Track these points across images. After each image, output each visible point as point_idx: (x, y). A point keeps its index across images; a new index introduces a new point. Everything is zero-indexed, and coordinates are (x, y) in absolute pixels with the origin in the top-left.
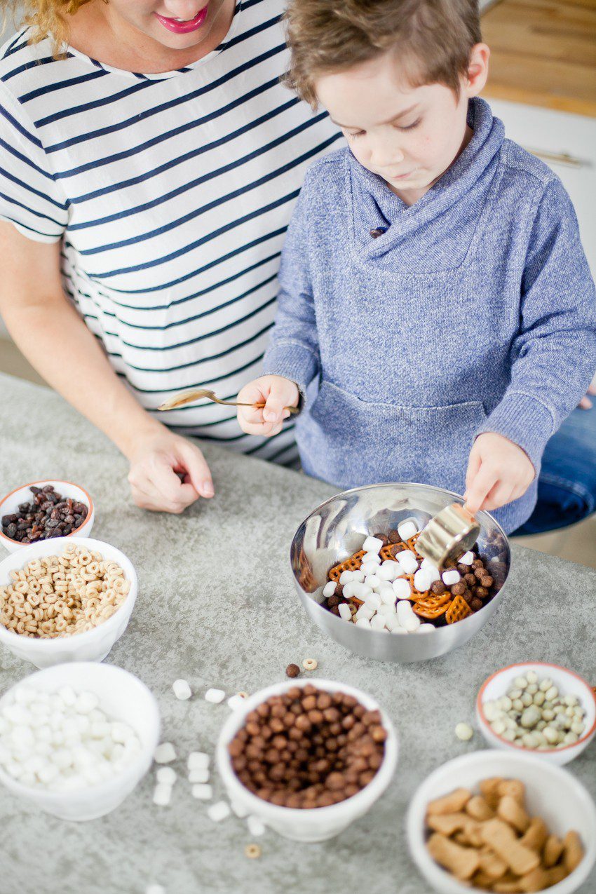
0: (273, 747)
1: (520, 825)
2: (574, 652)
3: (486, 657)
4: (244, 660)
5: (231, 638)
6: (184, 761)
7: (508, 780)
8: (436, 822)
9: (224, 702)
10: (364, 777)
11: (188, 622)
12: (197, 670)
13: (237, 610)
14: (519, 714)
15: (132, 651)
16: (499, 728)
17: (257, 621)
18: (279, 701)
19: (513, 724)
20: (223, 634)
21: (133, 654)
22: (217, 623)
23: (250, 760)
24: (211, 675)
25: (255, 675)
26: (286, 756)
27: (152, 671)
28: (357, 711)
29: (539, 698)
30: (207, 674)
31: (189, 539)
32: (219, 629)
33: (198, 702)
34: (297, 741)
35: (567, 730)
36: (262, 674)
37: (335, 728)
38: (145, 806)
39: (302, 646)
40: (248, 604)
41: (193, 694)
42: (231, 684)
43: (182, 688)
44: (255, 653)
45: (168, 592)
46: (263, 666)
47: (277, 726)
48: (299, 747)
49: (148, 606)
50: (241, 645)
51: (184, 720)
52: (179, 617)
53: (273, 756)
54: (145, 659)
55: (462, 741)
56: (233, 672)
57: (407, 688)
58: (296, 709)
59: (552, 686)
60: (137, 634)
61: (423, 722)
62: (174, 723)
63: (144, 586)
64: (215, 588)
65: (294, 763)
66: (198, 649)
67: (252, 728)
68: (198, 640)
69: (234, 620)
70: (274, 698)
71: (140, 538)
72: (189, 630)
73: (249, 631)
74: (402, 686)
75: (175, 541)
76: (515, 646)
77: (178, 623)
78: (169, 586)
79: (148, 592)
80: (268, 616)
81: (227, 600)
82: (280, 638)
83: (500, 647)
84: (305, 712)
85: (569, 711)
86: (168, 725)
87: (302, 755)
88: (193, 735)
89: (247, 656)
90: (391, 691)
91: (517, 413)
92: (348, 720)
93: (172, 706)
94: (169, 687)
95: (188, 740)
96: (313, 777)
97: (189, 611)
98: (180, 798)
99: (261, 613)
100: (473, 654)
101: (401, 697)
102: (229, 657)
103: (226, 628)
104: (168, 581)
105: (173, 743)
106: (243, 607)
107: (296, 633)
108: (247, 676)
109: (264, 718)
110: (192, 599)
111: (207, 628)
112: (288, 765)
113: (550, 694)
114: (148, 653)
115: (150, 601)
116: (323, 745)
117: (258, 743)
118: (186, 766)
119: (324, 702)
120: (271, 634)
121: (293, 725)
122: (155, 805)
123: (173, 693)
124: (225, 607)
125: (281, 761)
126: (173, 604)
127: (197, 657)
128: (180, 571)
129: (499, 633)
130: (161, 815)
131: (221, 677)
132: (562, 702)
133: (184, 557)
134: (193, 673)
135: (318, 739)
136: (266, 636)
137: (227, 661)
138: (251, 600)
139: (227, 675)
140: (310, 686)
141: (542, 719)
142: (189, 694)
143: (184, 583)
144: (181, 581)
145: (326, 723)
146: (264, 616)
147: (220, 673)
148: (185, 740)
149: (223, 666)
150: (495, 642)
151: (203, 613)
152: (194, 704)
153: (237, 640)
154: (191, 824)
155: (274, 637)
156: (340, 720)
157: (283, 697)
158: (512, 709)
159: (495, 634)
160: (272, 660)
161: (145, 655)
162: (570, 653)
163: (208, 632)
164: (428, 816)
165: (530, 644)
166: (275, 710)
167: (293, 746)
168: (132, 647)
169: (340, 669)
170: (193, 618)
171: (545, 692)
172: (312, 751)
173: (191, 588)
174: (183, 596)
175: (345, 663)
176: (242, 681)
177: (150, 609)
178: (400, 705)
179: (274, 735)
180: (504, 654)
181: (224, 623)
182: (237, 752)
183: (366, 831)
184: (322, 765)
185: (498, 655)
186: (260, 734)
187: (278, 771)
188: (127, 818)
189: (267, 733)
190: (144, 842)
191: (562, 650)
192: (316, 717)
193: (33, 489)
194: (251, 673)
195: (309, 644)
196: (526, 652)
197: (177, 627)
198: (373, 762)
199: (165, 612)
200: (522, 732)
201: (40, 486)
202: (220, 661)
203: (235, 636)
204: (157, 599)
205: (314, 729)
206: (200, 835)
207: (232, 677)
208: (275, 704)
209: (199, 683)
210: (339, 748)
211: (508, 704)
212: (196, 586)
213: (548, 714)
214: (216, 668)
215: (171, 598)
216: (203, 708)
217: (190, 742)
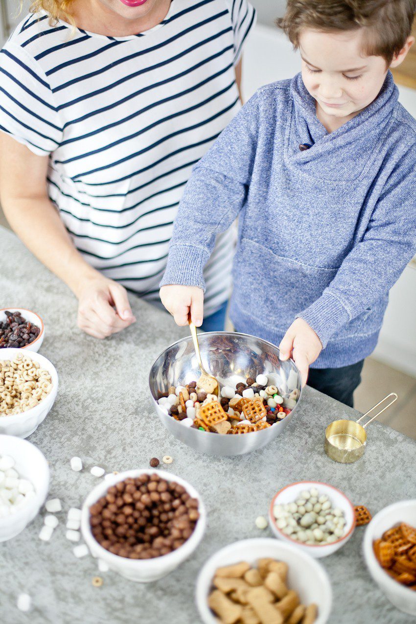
0: (123, 513)
2: (353, 479)
3: (290, 473)
4: (124, 450)
5: (119, 433)
6: (66, 513)
7: (277, 561)
8: (219, 583)
9: (102, 477)
10: (176, 544)
11: (92, 419)
12: (90, 452)
13: (127, 415)
14: (301, 516)
15: (50, 432)
16: (282, 524)
17: (139, 425)
18: (132, 482)
19: (294, 523)
20: (114, 430)
21: (50, 435)
22: (112, 422)
23: (104, 519)
24: (99, 457)
25: (129, 462)
26: (131, 520)
27: (60, 448)
28: (184, 497)
29: (318, 507)
30: (96, 456)
31: (107, 361)
32: (112, 427)
33: (86, 474)
34: (140, 511)
35: (331, 533)
36: (133, 461)
37: (167, 506)
38: (33, 539)
39: (165, 446)
40: (136, 412)
41: (83, 467)
42: (111, 465)
43: (76, 463)
44: (132, 446)
45: (84, 396)
46: (136, 456)
47: (128, 499)
48: (141, 516)
49: (68, 403)
50: (124, 439)
51: (73, 485)
52: (87, 414)
53: (120, 519)
54: (58, 440)
55: (259, 529)
56: (114, 457)
57: (230, 486)
58: (143, 489)
59: (328, 500)
60: (57, 421)
61: (235, 511)
62: (66, 486)
63: (69, 389)
64: (116, 397)
65: (135, 526)
66: (95, 438)
67: (110, 498)
68: (96, 431)
69: (124, 421)
70: (130, 479)
71: (74, 356)
72: (92, 424)
73: (132, 431)
74: (227, 485)
75: (97, 362)
76: (313, 468)
77: (86, 418)
78: (86, 392)
79: (71, 394)
80: (147, 422)
81: (123, 408)
82: (152, 439)
83: (301, 468)
84: (148, 492)
85: (335, 520)
86: (62, 487)
87: (142, 521)
88: (77, 497)
89: (127, 448)
90: (219, 487)
91: (322, 307)
92: (176, 502)
93: (67, 474)
94: (69, 461)
95: (73, 499)
96: (146, 537)
97: (95, 411)
98: (58, 537)
99: (143, 419)
100: (282, 470)
101: (224, 492)
102: (114, 447)
104: (86, 388)
105: (62, 500)
106: (132, 414)
107: (163, 436)
108: (123, 462)
109: (119, 492)
110: (99, 403)
111: (104, 424)
112: (130, 527)
113: (325, 506)
114: (60, 435)
115: (71, 400)
116: (159, 517)
117: (112, 508)
118: (67, 516)
119: (162, 487)
120: (147, 435)
121: (139, 500)
122: (40, 540)
123: (70, 465)
124: (120, 411)
125: (126, 523)
126: (85, 404)
127: (92, 443)
128: (96, 382)
129: (303, 458)
130: (42, 547)
131: (106, 459)
132: (332, 512)
133: (101, 374)
134: (87, 454)
135: (155, 512)
136: (143, 436)
137: (112, 449)
138: (139, 409)
139: (110, 458)
140: (155, 475)
141: (316, 522)
142: (81, 468)
143: (97, 391)
144: (95, 389)
145: (162, 502)
146: (144, 423)
147: (105, 456)
148: (71, 499)
149: (109, 452)
150: (299, 464)
151: (104, 414)
152: (83, 475)
153: (122, 435)
154: (61, 557)
155: (148, 437)
156: (171, 501)
157: (135, 480)
158: (297, 512)
159: (301, 458)
160: (143, 453)
161: (58, 436)
162: (349, 479)
163: (104, 427)
164: (215, 577)
165: (323, 469)
166: (128, 487)
167: (137, 514)
168: (51, 430)
169: (188, 466)
170: (97, 416)
171: (322, 504)
172: (150, 520)
173: (100, 395)
174: (93, 400)
175: (193, 462)
176: (119, 464)
177: (69, 406)
178: (222, 497)
179: (125, 504)
180: (303, 473)
181: (117, 423)
182: (95, 513)
183: (178, 580)
184: (153, 530)
185: (299, 473)
186: (115, 503)
187: (121, 530)
188: (19, 545)
189: (120, 502)
190: (26, 564)
191: (345, 476)
192: (155, 496)
193: (7, 313)
194: (126, 460)
195: (171, 446)
196: (319, 474)
197: (84, 420)
198: (185, 534)
199: (78, 409)
200: (298, 529)
201: (12, 311)
202: (107, 448)
203: (122, 433)
204: (75, 400)
205: (154, 505)
206: (65, 565)
207: (113, 460)
208: (129, 484)
209: (90, 461)
210: (169, 520)
211: (294, 508)
212: (104, 394)
213: (321, 519)
214: (104, 453)
215: (85, 401)
216: (88, 479)
217: (73, 501)
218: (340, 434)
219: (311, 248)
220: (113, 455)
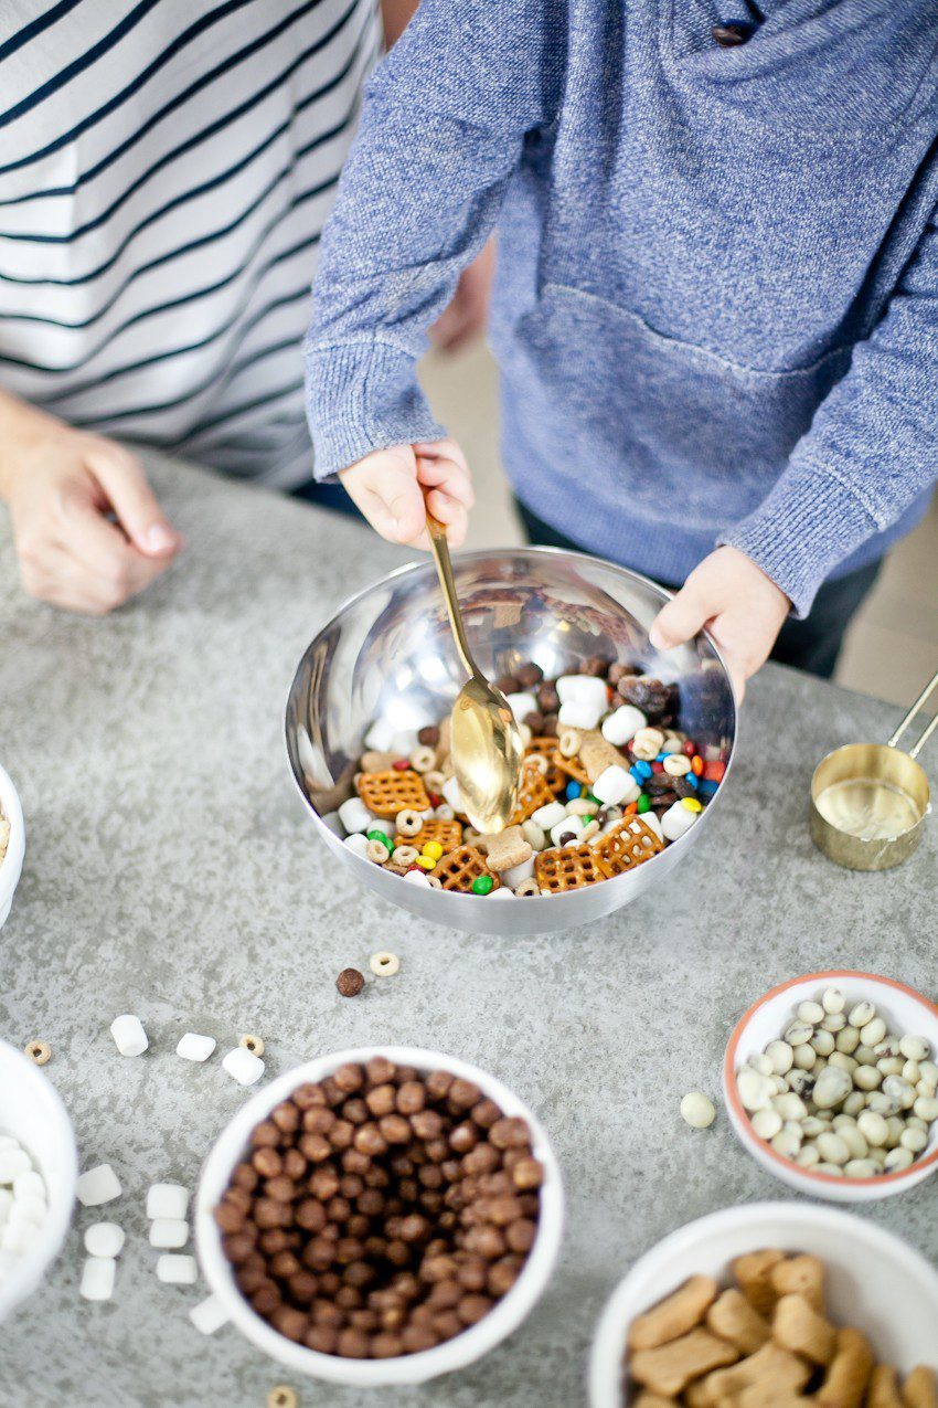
0: (312, 1196)
1: (817, 1352)
2: (913, 915)
3: (737, 933)
4: (253, 957)
5: (225, 907)
6: (140, 1197)
7: (791, 1256)
9: (214, 1057)
10: (497, 1275)
11: (138, 875)
12: (158, 985)
13: (234, 842)
14: (809, 1078)
15: (28, 945)
16: (768, 1125)
17: (276, 867)
18: (319, 1098)
19: (796, 1106)
20: (209, 900)
21: (32, 954)
22: (196, 874)
23: (263, 1231)
24: (187, 996)
25: (275, 994)
26: (339, 1210)
27: (70, 990)
28: (480, 1114)
29: (848, 1038)
30: (179, 993)
31: (136, 682)
32: (201, 890)
33: (164, 1060)
34: (360, 1176)
35: (906, 1114)
36: (288, 990)
37: (435, 1150)
38: (65, 1304)
39: (367, 919)
40: (258, 830)
41: (150, 1038)
42: (228, 1015)
43: (128, 1033)
44: (273, 942)
45: (96, 807)
46: (291, 971)
47: (317, 1149)
48: (365, 1186)
49: (58, 839)
50: (245, 923)
51: (136, 1104)
52: (120, 863)
53: (311, 1216)
54: (55, 964)
55: (694, 1130)
56: (231, 986)
57: (581, 1011)
58: (354, 1110)
59: (875, 1017)
60: (39, 905)
61: (614, 1088)
62: (117, 1110)
63: (48, 795)
64: (191, 792)
65: (356, 1223)
66: (161, 935)
67: (264, 1163)
68: (159, 914)
69: (232, 863)
70: (306, 1088)
71: (39, 683)
72: (141, 893)
73: (261, 890)
74: (570, 1008)
75: (107, 688)
76: (795, 904)
77: (119, 877)
78: (99, 792)
79: (58, 808)
80: (298, 855)
81: (216, 821)
82: (322, 906)
83: (764, 909)
84: (372, 1118)
85: (909, 1070)
86: (105, 1114)
87: (370, 1202)
88: (157, 1138)
89: (259, 950)
90: (550, 1020)
92: (462, 1134)
93: (111, 1071)
94: (105, 1027)
95: (146, 1149)
96: (396, 1251)
97: (140, 849)
98: (134, 1282)
99: (284, 848)
100: (711, 927)
101: (569, 1032)
102: (223, 953)
103: (214, 884)
104: (96, 781)
105: (116, 1156)
106: (248, 836)
107: (353, 891)
108: (259, 996)
109: (287, 1137)
110: (145, 820)
111: (176, 887)
112: (343, 1229)
113: (872, 1033)
114: (59, 949)
115: (62, 828)
116: (415, 1177)
117: (280, 1191)
118: (143, 1209)
119: (411, 1097)
120: (305, 896)
121: (352, 1145)
122: (84, 1302)
123: (112, 1041)
124: (211, 835)
125: (329, 1221)
126: (108, 832)
127: (158, 955)
128: (120, 756)
129: (762, 876)
130: (96, 1323)
131: (208, 999)
132: (895, 1051)
133: (127, 725)
134: (152, 993)
135: (403, 1166)
136: (296, 901)
137: (218, 963)
138: (263, 818)
139: (218, 993)
140: (382, 1062)
141: (857, 1088)
142: (145, 1045)
143: (129, 784)
144: (122, 779)
145: (415, 1140)
146: (289, 858)
147: (205, 990)
148: (139, 1150)
149: (212, 974)
150: (755, 898)
151: (169, 853)
152: (156, 1065)
153: (237, 912)
154: (158, 1341)
155: (312, 902)
156: (446, 1132)
157: (325, 1087)
158: (795, 1066)
159: (754, 880)
160: (310, 956)
161: (55, 954)
162: (904, 919)
163: (179, 895)
164: (629, 1354)
165: (824, 900)
166: (311, 1117)
167: (352, 1187)
168: (30, 937)
169: (446, 971)
170: (150, 866)
171: (860, 1028)
172: (389, 1191)
173: (142, 794)
174: (127, 814)
175: (456, 957)
176: (250, 1008)
177: (61, 848)
178: (567, 1050)
179: (312, 1167)
180: (773, 924)
181: (211, 874)
182: (234, 1222)
184: (412, 1226)
185: (761, 928)
186: (283, 1173)
187: (320, 1252)
188: (29, 1332)
189: (297, 1166)
190: (65, 1385)
191: (889, 912)
192: (395, 1130)
194: (267, 988)
195: (382, 916)
196: (818, 918)
197: (117, 886)
198: (515, 1236)
199: (91, 852)
200: (816, 1125)
202: (204, 963)
203: (232, 903)
204: (76, 824)
205: (395, 1150)
206: (177, 1366)
207: (230, 998)
208: (311, 1107)
209: (164, 1014)
210: (445, 1185)
211: (784, 1056)
212: (152, 790)
213: (867, 1076)
214: (197, 978)
215: (103, 821)
216: (173, 1073)
217: (149, 1153)
218: (847, 783)
219: (760, 321)
220: (224, 982)
